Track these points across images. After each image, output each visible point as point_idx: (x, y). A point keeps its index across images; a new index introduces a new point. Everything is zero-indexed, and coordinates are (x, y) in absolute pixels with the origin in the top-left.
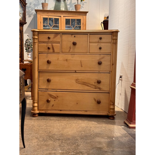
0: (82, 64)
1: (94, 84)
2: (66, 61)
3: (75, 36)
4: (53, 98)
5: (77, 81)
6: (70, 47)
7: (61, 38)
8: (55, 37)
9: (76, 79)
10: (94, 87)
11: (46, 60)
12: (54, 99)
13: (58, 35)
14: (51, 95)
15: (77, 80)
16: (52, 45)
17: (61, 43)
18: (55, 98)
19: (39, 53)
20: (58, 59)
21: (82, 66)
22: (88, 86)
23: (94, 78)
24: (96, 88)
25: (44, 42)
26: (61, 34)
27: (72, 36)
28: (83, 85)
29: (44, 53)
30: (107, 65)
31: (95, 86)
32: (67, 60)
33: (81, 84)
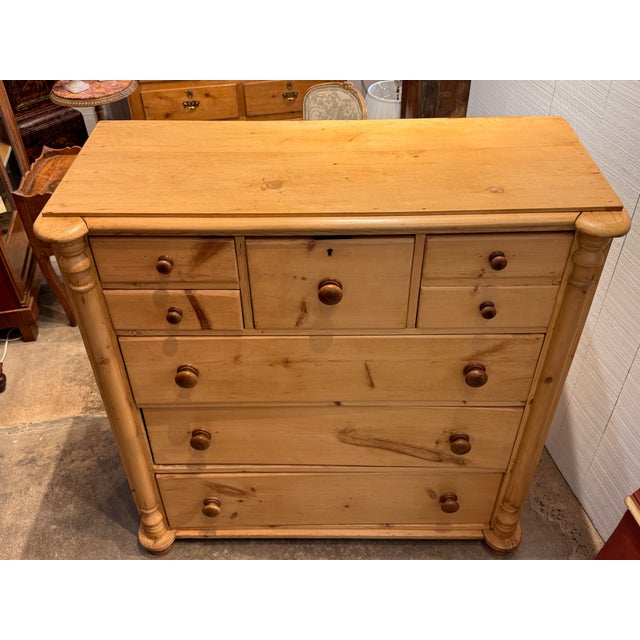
0: (373, 375)
1: (432, 446)
2: (285, 366)
3: (330, 252)
4: (232, 494)
5: (346, 435)
6: (304, 304)
7: (242, 260)
8: (200, 258)
9: (341, 428)
10: (430, 456)
11: (169, 364)
12: (238, 499)
13: (221, 247)
14: (219, 488)
15: (343, 432)
16: (192, 299)
17: (244, 283)
18: (243, 493)
19: (120, 333)
20: (237, 358)
21: (372, 385)
22: (403, 453)
23: (433, 424)
24: (441, 461)
25: (135, 283)
26: (240, 241)
27: (311, 247)
28: (377, 450)
29: (151, 333)
30: (516, 379)
31: (437, 453)
32: (286, 362)
33: (369, 446)
